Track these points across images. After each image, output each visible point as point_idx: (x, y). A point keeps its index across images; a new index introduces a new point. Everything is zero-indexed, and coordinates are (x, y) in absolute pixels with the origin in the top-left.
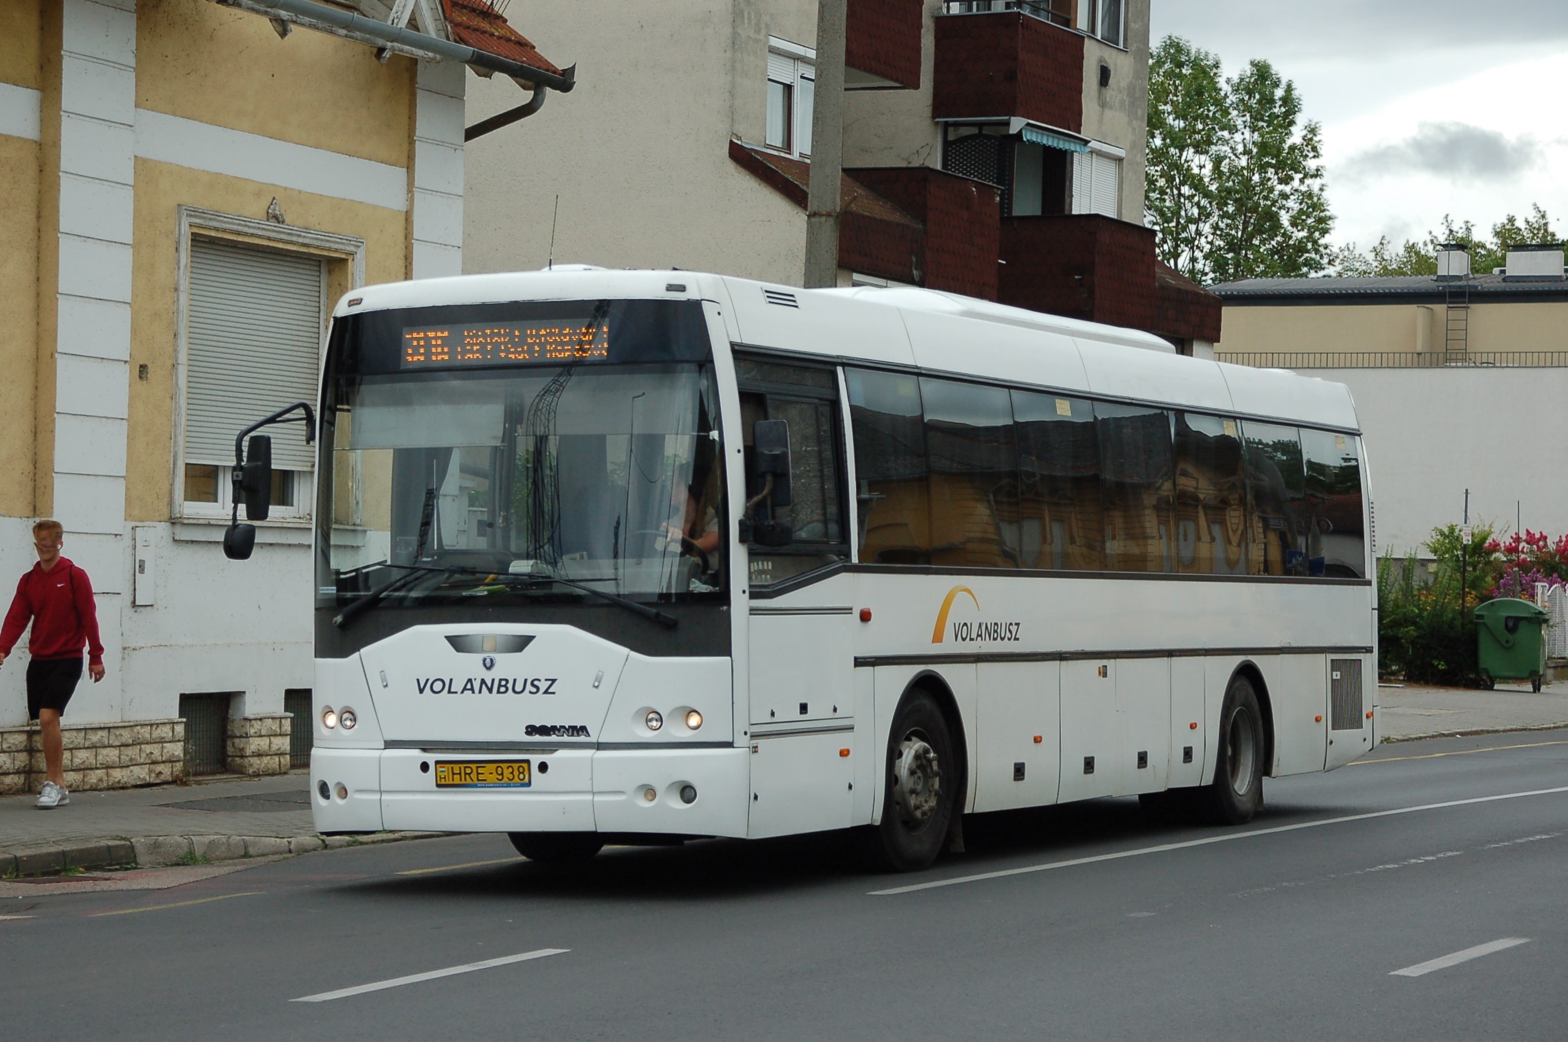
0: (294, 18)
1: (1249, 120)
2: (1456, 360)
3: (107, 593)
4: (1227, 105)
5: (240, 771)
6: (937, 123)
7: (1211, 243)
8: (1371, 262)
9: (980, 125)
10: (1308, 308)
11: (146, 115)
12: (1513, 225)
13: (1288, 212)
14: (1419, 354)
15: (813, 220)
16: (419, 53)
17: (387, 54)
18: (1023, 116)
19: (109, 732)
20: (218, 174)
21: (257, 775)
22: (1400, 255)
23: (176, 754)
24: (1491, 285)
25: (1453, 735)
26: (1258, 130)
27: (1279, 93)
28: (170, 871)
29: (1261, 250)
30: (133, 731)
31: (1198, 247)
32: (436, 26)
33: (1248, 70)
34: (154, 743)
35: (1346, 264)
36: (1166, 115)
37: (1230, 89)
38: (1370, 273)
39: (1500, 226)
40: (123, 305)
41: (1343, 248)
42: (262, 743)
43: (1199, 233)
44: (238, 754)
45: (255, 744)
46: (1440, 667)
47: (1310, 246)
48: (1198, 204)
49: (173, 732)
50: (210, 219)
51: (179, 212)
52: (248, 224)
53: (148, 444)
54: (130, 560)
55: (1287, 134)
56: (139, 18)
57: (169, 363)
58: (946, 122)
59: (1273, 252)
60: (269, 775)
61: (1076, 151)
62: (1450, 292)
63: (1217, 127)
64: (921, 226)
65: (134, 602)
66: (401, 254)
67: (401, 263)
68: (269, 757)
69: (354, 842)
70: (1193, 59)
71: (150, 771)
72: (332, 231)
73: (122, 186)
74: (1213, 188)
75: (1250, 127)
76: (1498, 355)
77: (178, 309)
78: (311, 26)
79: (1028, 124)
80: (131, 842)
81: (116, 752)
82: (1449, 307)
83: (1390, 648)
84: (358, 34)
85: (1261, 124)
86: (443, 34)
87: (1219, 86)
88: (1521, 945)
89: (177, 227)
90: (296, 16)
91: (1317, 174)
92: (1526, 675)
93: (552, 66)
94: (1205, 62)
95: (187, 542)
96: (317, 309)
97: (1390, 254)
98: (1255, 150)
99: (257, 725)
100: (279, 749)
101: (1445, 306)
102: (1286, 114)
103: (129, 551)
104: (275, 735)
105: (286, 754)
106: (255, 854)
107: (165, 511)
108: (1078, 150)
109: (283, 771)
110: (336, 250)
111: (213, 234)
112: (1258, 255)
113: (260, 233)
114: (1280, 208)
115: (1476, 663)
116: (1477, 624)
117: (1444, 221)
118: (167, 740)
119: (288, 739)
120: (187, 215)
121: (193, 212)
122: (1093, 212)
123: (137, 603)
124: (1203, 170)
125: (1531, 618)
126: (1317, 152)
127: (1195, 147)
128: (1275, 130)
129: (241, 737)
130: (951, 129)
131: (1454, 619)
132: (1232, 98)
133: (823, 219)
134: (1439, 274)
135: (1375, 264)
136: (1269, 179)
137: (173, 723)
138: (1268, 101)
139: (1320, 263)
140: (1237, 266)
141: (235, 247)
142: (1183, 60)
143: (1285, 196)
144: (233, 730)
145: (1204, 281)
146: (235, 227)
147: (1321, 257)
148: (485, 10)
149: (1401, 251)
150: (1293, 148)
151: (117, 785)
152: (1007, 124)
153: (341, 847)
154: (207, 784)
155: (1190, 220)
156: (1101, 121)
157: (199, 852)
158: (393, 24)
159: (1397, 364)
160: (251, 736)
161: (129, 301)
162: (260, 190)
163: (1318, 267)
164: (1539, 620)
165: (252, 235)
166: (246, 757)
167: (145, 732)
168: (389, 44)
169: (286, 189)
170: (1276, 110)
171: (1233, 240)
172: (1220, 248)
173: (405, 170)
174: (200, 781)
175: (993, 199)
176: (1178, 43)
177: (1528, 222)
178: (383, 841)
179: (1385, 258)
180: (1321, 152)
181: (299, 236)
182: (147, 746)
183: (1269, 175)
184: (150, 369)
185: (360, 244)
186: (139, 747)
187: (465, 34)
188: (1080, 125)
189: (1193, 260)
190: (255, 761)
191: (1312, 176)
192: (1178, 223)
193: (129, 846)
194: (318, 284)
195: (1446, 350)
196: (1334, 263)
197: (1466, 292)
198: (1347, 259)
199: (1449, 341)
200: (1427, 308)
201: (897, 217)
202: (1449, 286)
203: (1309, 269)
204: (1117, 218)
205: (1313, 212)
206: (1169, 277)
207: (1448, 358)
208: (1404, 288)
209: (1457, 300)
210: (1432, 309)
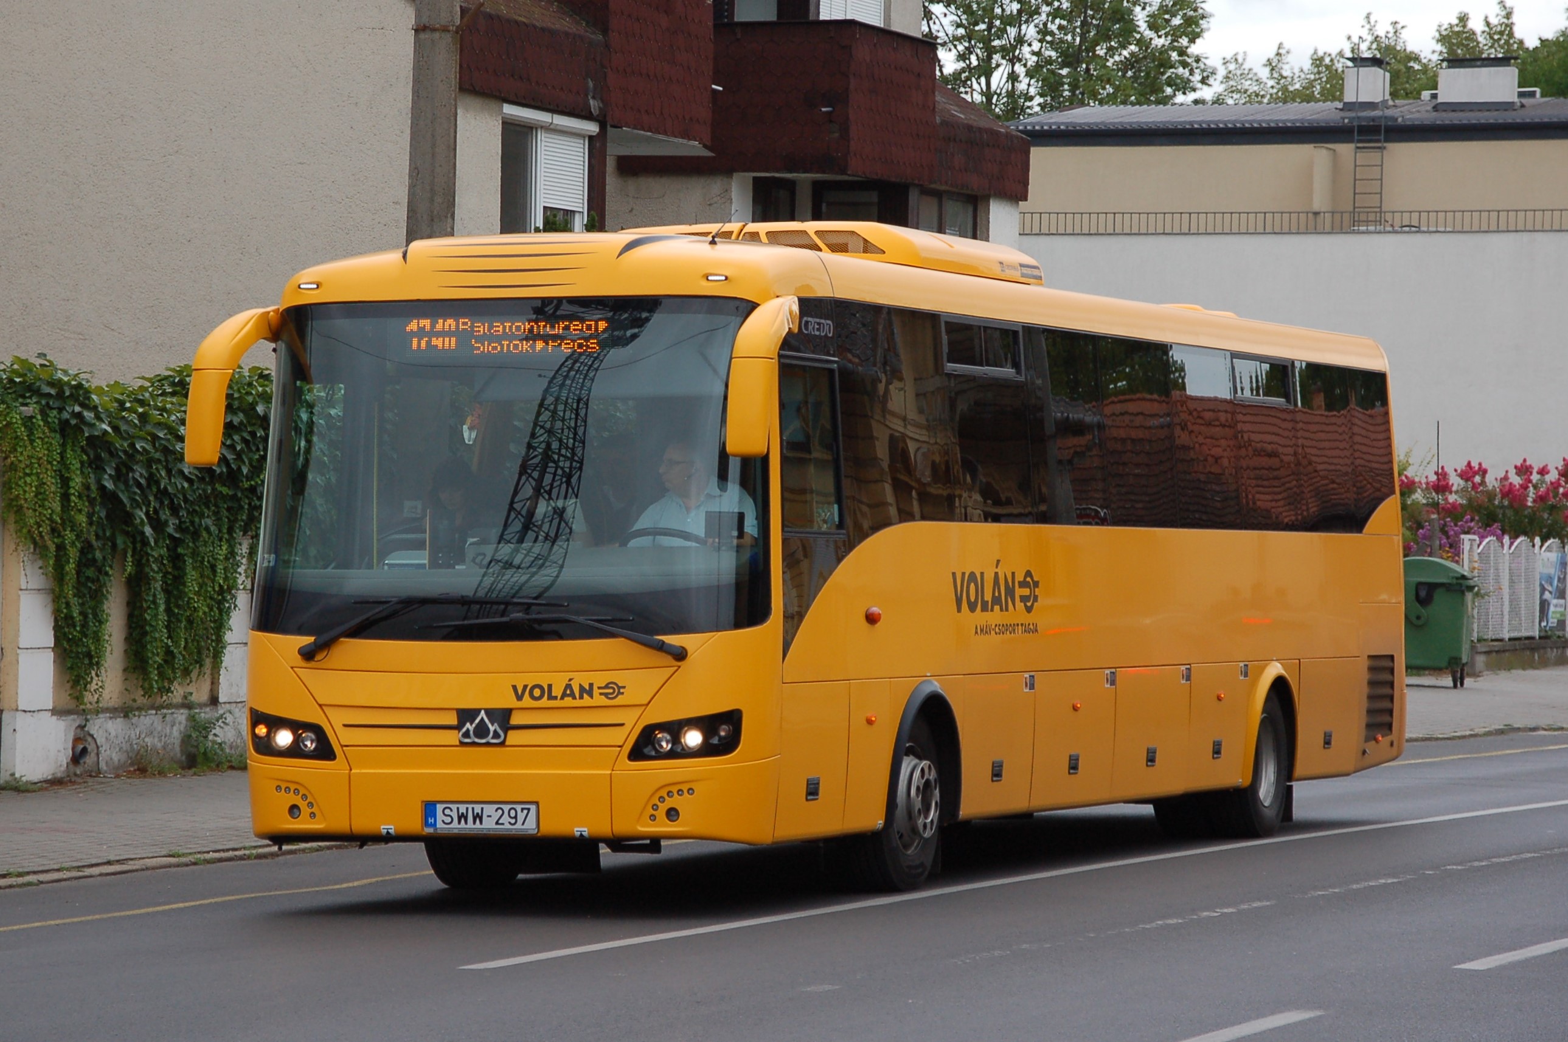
2: (1367, 222)
7: (1038, 54)
8: (1265, 80)
12: (1464, 26)
13: (1144, 9)
14: (1316, 214)
15: (422, 36)
22: (1306, 69)
24: (1417, 115)
29: (1109, 64)
31: (1020, 60)
35: (1232, 83)
38: (1263, 96)
39: (1446, 26)
41: (1228, 57)
43: (1020, 40)
47: (1174, 55)
59: (1127, 64)
62: (1359, 126)
64: (600, 37)
76: (1424, 215)
82: (1358, 148)
88: (1310, 1020)
92: (1444, 664)
97: (1292, 69)
101: (1352, 146)
112: (1103, 71)
117: (1364, 22)
122: (849, 17)
125: (1450, 584)
133: (437, 35)
134: (1346, 100)
135: (1271, 83)
139: (1189, 81)
140: (1074, 87)
145: (1029, 107)
147: (1192, 72)
149: (1307, 65)
155: (1008, 20)
159: (1286, 229)
163: (1184, 86)
164: (1460, 586)
171: (1068, 48)
172: (1049, 61)
177: (1488, 24)
179: (1285, 74)
189: (1013, 77)
192: (990, 26)
195: (1354, 208)
196: (1211, 81)
197: (1381, 126)
198: (1230, 75)
199: (1357, 196)
200: (1327, 148)
201: (565, 24)
202: (1359, 118)
203: (1174, 91)
204: (882, 26)
205: (1180, 9)
206: (956, 108)
207: (1356, 219)
208: (1297, 120)
209: (1369, 138)
210: (1334, 151)
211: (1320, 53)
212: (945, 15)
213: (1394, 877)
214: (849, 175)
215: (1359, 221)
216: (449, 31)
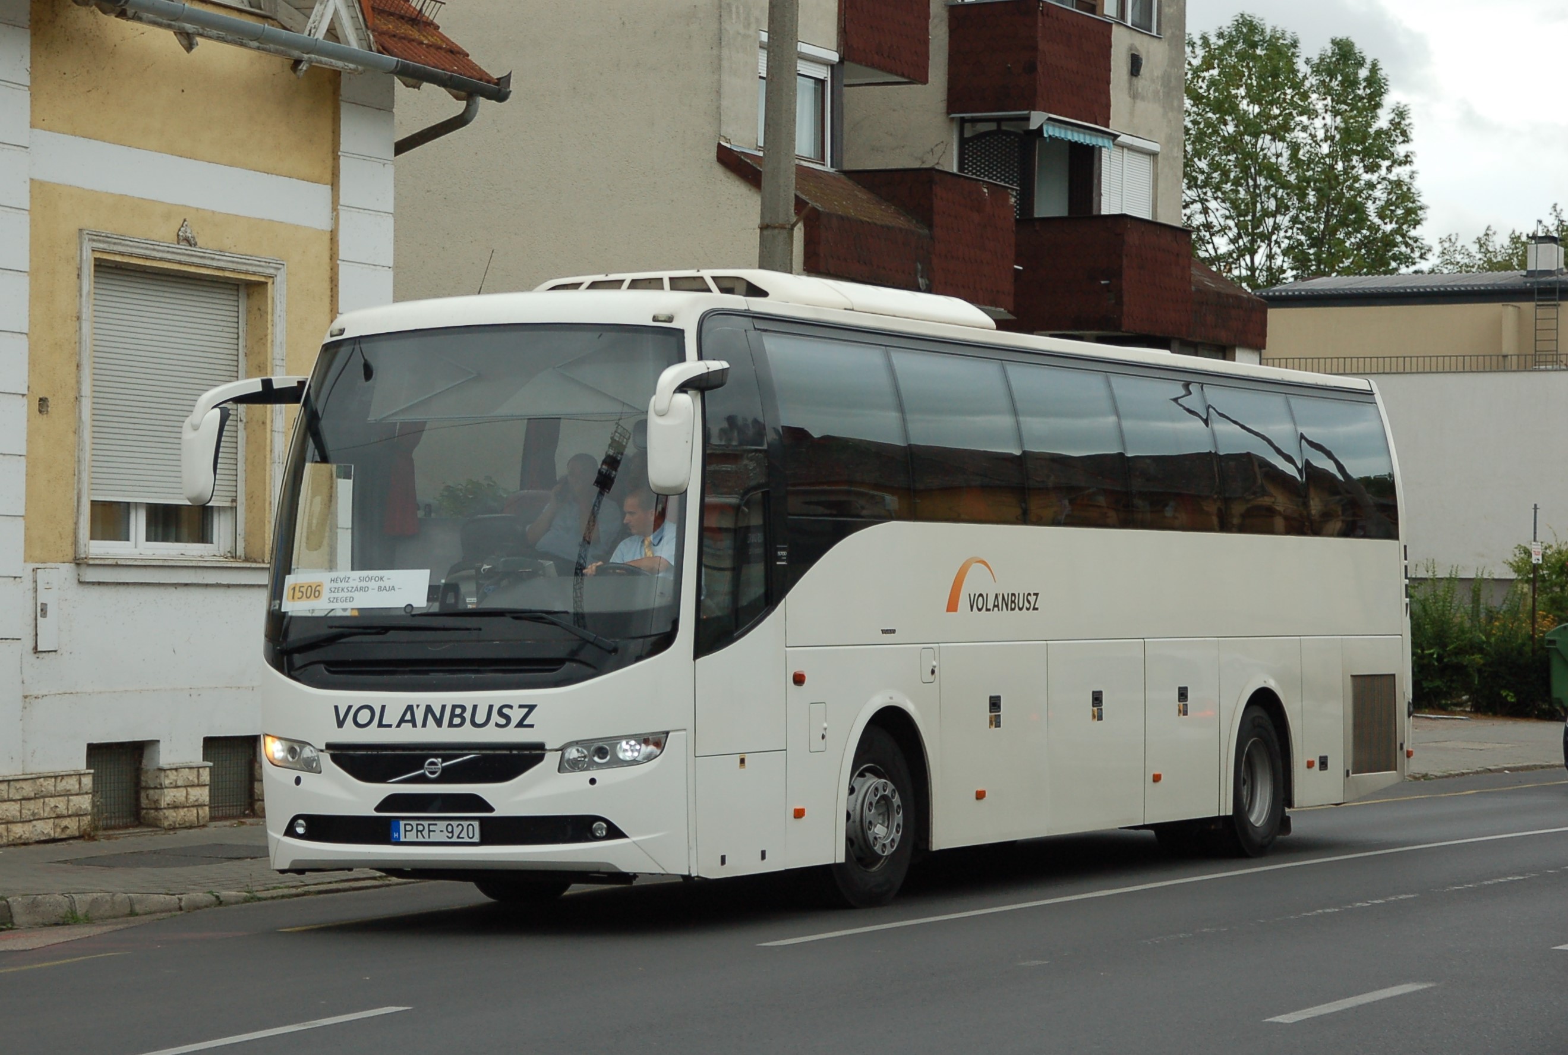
0: (201, 31)
1: (1330, 103)
2: (1546, 363)
3: (6, 639)
4: (1306, 88)
5: (154, 824)
6: (952, 119)
7: (1290, 238)
8: (1474, 254)
9: (999, 120)
10: (1383, 308)
11: (42, 136)
13: (1374, 202)
14: (1505, 356)
15: (765, 232)
16: (339, 64)
17: (304, 67)
18: (1045, 111)
19: (9, 786)
20: (122, 197)
21: (173, 828)
22: (1506, 246)
23: (84, 807)
25: (1501, 770)
26: (1340, 114)
27: (1363, 73)
28: (45, 931)
30: (36, 784)
31: (1276, 243)
32: (358, 35)
33: (1329, 48)
34: (59, 796)
35: (1446, 257)
36: (1239, 99)
37: (1309, 71)
38: (1473, 267)
40: (19, 335)
41: (1444, 237)
42: (178, 795)
43: (1277, 227)
44: (153, 806)
45: (169, 796)
46: (1509, 698)
47: (1399, 239)
48: (1275, 196)
49: (80, 784)
50: (115, 244)
51: (80, 237)
52: (156, 247)
53: (49, 481)
54: (31, 602)
55: (1372, 118)
56: (33, 35)
57: (72, 395)
58: (962, 119)
59: (1359, 246)
60: (186, 828)
61: (1104, 147)
62: (1538, 289)
63: (1294, 113)
64: (926, 231)
65: (36, 647)
66: (326, 274)
67: (327, 285)
68: (186, 809)
69: (252, 898)
70: (1267, 38)
71: (55, 826)
72: (250, 253)
73: (17, 211)
74: (1292, 178)
75: (1331, 111)
77: (80, 338)
78: (219, 39)
79: (1050, 119)
80: (7, 902)
81: (17, 806)
82: (1538, 305)
83: (1455, 677)
84: (272, 46)
85: (1344, 107)
86: (365, 43)
87: (1296, 67)
89: (79, 252)
90: (203, 28)
91: (1407, 160)
93: (487, 74)
94: (1281, 41)
95: (93, 583)
96: (236, 336)
97: (1495, 245)
98: (1338, 137)
99: (172, 775)
100: (197, 801)
101: (1533, 304)
102: (1371, 97)
103: (30, 594)
104: (193, 786)
105: (205, 805)
106: (141, 912)
107: (70, 553)
108: (1107, 145)
109: (201, 824)
110: (254, 274)
111: (118, 258)
113: (169, 256)
114: (1367, 198)
115: (1548, 692)
116: (1548, 650)
117: (1551, 211)
118: (73, 792)
119: (206, 790)
120: (89, 240)
121: (96, 236)
122: (1124, 212)
123: (39, 649)
124: (1280, 159)
126: (1407, 137)
127: (1271, 134)
128: (1360, 114)
129: (156, 788)
130: (967, 126)
131: (1524, 645)
132: (1313, 80)
133: (776, 231)
134: (1529, 269)
135: (1479, 256)
136: (1354, 167)
137: (80, 775)
138: (1350, 83)
139: (1410, 257)
140: (1319, 261)
141: (145, 272)
142: (1256, 39)
143: (1371, 186)
144: (146, 782)
145: (1284, 278)
146: (143, 252)
147: (1412, 251)
148: (414, 17)
149: (1507, 242)
150: (1379, 132)
151: (19, 841)
152: (1027, 119)
153: (237, 903)
154: (117, 838)
155: (1266, 213)
156: (1132, 113)
157: (80, 911)
158: (309, 35)
159: (1481, 369)
160: (166, 788)
161: (26, 331)
162: (169, 212)
163: (1407, 260)
165: (161, 259)
166: (161, 809)
167: (49, 785)
168: (306, 56)
169: (197, 209)
170: (1360, 92)
171: (1315, 233)
172: (1300, 243)
173: (329, 187)
174: (109, 835)
175: (1007, 200)
176: (1251, 22)
178: (283, 897)
179: (1490, 249)
180: (1412, 136)
181: (213, 259)
182: (51, 799)
183: (1354, 163)
184: (51, 403)
185: (280, 266)
186: (42, 800)
187: (389, 43)
188: (1109, 118)
189: (1271, 257)
190: (171, 814)
191: (1400, 164)
193: (5, 906)
194: (236, 309)
195: (1536, 351)
196: (1429, 256)
197: (1556, 288)
198: (1445, 251)
199: (1537, 342)
200: (1513, 306)
201: (901, 222)
202: (1538, 282)
203: (1399, 264)
204: (1150, 219)
205: (1402, 202)
206: (1209, 280)
207: (1537, 360)
208: (1489, 285)
209: (1548, 297)
210: (1519, 308)
211: (1517, 234)
212: (1217, 210)
213: (1520, 875)
214: (1123, 332)
215: (1539, 362)
216: (785, 228)
